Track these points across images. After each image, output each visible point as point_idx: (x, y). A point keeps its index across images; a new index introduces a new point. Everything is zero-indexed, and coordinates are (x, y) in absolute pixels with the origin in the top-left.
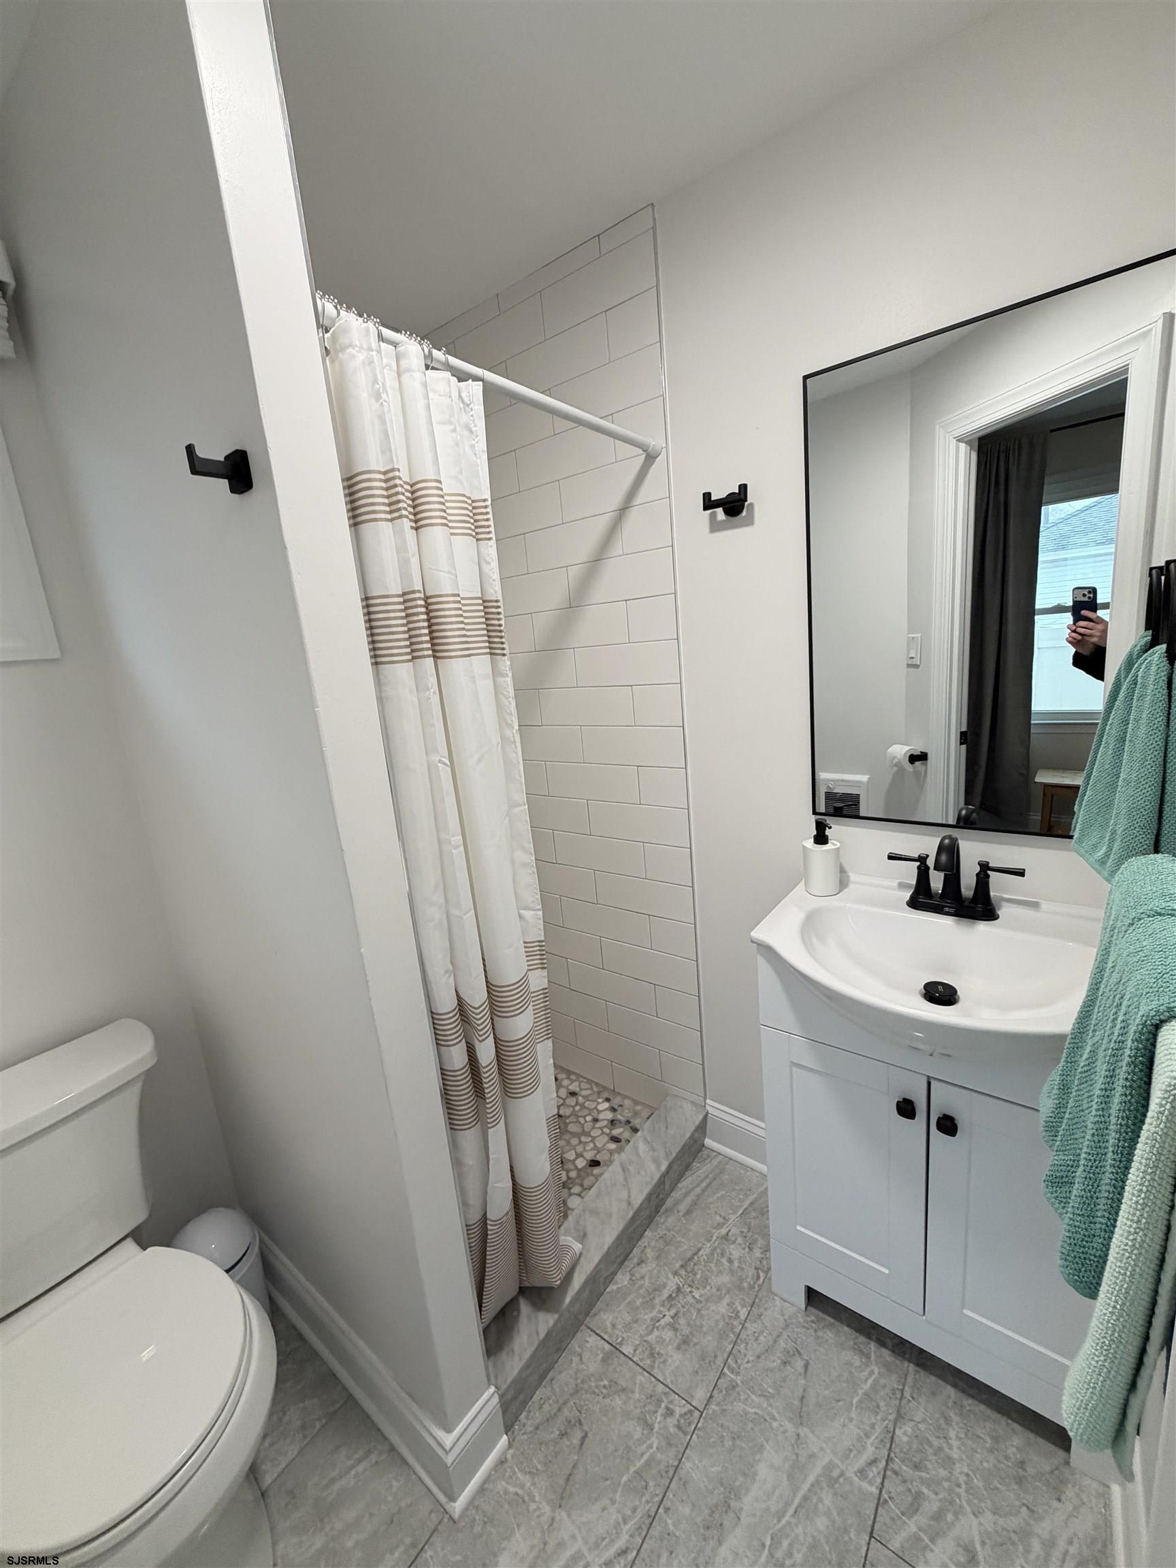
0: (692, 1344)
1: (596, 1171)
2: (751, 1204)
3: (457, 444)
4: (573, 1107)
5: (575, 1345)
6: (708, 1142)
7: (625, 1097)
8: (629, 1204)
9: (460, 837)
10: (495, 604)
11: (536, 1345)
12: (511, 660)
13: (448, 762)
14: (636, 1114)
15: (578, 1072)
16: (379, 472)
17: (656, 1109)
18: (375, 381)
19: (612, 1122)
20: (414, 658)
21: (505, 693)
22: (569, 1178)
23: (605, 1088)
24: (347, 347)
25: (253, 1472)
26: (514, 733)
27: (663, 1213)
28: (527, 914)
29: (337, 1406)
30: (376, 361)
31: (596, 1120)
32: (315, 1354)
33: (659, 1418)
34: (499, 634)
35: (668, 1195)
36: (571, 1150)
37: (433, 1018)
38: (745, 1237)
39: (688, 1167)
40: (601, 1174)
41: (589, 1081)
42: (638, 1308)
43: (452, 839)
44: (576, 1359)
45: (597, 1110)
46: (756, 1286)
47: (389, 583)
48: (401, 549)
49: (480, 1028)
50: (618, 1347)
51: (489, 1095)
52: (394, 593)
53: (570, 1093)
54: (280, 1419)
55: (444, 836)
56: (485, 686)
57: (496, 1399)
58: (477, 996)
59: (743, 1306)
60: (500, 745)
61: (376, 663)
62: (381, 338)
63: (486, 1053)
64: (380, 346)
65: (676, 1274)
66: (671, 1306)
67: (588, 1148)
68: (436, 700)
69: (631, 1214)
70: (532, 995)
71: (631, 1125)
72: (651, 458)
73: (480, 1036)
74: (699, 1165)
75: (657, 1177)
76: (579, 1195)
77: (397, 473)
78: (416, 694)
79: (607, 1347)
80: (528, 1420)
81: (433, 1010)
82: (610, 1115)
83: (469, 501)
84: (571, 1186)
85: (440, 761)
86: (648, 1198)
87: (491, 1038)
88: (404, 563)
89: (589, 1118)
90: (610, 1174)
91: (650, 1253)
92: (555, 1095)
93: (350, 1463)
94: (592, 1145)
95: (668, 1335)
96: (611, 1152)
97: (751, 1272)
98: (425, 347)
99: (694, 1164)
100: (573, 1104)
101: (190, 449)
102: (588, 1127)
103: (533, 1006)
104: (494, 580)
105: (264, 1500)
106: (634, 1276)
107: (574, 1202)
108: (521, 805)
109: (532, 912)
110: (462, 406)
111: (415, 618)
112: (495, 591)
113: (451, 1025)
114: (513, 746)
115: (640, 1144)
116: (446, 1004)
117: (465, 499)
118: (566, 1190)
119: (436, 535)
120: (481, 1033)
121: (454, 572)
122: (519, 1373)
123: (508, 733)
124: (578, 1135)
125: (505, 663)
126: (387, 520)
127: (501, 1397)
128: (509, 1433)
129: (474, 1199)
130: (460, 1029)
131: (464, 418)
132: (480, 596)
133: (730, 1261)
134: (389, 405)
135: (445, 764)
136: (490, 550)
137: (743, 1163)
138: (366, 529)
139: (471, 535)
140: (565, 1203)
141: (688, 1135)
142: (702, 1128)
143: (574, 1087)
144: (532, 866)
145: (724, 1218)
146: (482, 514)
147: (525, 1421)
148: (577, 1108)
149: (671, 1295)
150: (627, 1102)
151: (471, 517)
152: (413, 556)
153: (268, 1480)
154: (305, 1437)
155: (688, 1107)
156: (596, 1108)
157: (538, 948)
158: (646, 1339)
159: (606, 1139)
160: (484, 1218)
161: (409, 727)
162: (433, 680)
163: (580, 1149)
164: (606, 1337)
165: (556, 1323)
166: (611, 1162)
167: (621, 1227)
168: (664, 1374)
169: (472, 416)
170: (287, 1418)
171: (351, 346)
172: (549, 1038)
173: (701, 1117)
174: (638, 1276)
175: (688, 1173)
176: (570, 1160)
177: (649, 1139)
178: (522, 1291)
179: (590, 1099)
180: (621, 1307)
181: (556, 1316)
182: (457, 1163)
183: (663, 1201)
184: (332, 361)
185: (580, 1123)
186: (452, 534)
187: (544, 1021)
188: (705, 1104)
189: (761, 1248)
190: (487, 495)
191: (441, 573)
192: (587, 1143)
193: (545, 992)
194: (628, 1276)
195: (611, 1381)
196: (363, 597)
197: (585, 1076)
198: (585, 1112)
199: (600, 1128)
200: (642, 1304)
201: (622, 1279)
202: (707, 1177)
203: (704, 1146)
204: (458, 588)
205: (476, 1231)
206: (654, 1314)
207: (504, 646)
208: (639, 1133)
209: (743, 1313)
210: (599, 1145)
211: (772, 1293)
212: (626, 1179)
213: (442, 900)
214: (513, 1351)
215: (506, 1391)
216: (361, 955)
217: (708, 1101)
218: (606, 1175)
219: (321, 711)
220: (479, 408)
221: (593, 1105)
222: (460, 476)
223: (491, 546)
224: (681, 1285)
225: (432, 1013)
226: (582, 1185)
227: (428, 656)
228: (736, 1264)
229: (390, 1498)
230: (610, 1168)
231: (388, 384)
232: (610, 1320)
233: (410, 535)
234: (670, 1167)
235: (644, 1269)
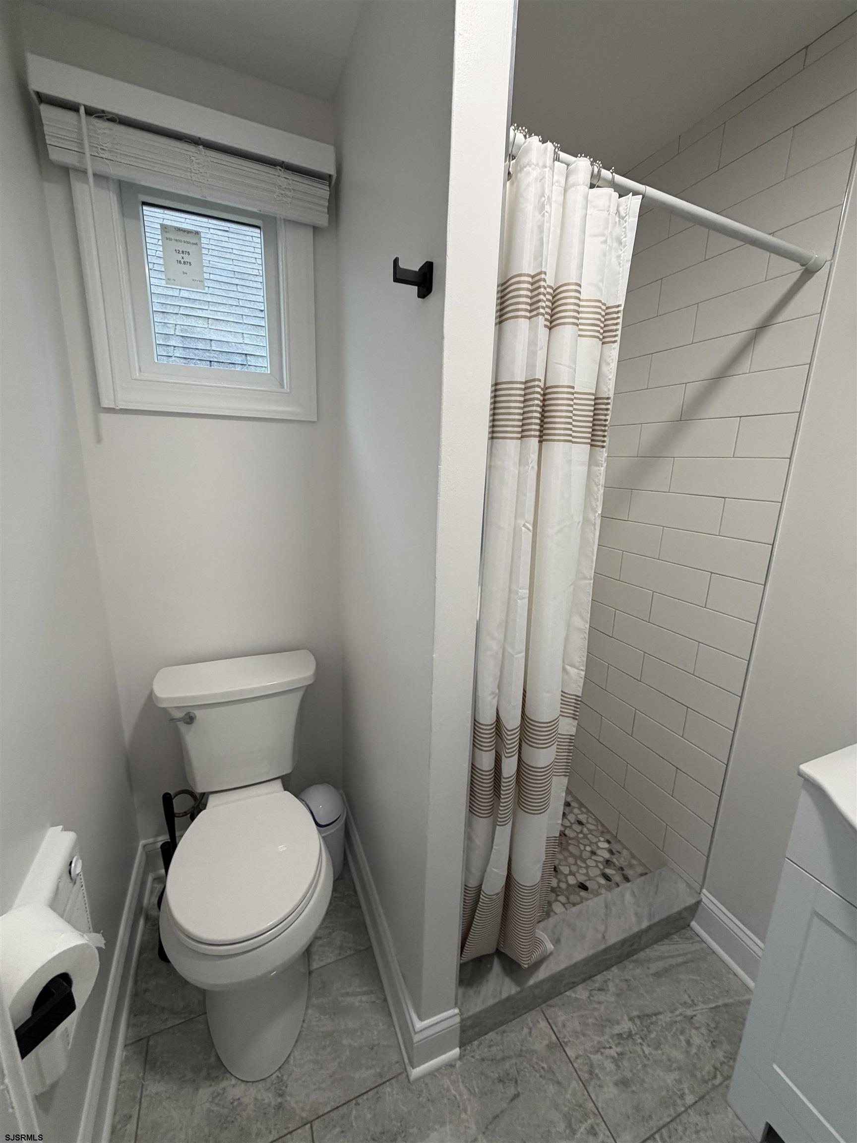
0: (629, 1090)
1: (583, 893)
2: (726, 1005)
3: (604, 255)
4: (578, 833)
5: (529, 1017)
6: (694, 924)
7: (625, 847)
8: (604, 937)
9: (527, 591)
10: (606, 401)
11: (497, 1000)
12: (609, 452)
13: (531, 528)
14: (631, 866)
15: (589, 808)
16: (529, 275)
17: (651, 871)
18: (543, 195)
19: (608, 861)
20: (522, 437)
21: (597, 481)
22: (559, 887)
23: (608, 832)
24: (525, 167)
25: (308, 953)
26: (596, 517)
27: (633, 961)
28: (572, 671)
29: (362, 948)
30: (547, 176)
31: (593, 853)
32: (359, 907)
33: (582, 1130)
34: (603, 428)
35: (642, 949)
36: (566, 866)
37: (475, 724)
38: (710, 1031)
39: (668, 936)
40: (587, 899)
41: (597, 819)
42: (588, 1025)
43: (520, 591)
44: (526, 1030)
45: (597, 845)
46: (710, 1083)
47: (517, 371)
48: (532, 342)
49: (508, 747)
50: (563, 1044)
51: (503, 801)
52: (519, 380)
53: (578, 821)
54: (330, 933)
55: (514, 587)
56: (579, 471)
57: (457, 1019)
58: (512, 721)
59: (692, 1092)
60: (581, 524)
61: (492, 438)
62: (557, 159)
63: (509, 767)
64: (554, 165)
65: (631, 1019)
66: (619, 1043)
67: (580, 871)
68: (533, 475)
69: (603, 947)
70: (559, 736)
71: (624, 872)
72: (809, 271)
73: (507, 753)
74: (679, 940)
75: (636, 929)
76: (564, 905)
77: (543, 276)
78: (518, 467)
79: (554, 1038)
80: (479, 1049)
81: (476, 719)
82: (607, 855)
83: (604, 307)
84: (559, 893)
85: (524, 525)
86: (623, 942)
87: (516, 757)
88: (532, 354)
89: (588, 848)
90: (593, 904)
91: (612, 987)
92: (560, 822)
93: (359, 990)
94: (584, 871)
95: (610, 1066)
96: (600, 886)
97: (708, 1067)
98: (595, 167)
99: (675, 936)
100: (578, 831)
101: (396, 262)
102: (586, 855)
103: (558, 745)
104: (610, 379)
105: (309, 978)
106: (592, 996)
107: (558, 908)
108: (588, 579)
109: (576, 671)
110: (617, 219)
111: (531, 403)
112: (609, 389)
113: (487, 735)
114: (592, 527)
115: (627, 894)
116: (487, 718)
117: (600, 304)
118: (554, 895)
119: (566, 333)
120: (507, 751)
121: (574, 366)
122: (481, 1012)
123: (591, 516)
124: (576, 858)
125: (604, 453)
126: (525, 317)
127: (462, 1020)
128: (463, 1048)
129: (475, 870)
130: (493, 741)
131: (618, 230)
132: (594, 392)
133: (688, 1043)
134: (550, 216)
135: (528, 529)
136: (613, 352)
137: (728, 964)
138: (508, 325)
139: (598, 337)
140: (550, 904)
141: (676, 909)
142: (694, 909)
143: (582, 818)
144: (586, 633)
145: (693, 1001)
146: (613, 319)
147: (475, 1048)
148: (581, 836)
149: (621, 1034)
150: (625, 852)
151: (602, 322)
152: (541, 349)
153: (315, 966)
154: (340, 954)
155: (682, 886)
156: (596, 843)
157: (574, 701)
158: (589, 1055)
159: (599, 872)
160: (479, 888)
161: (506, 492)
162: (535, 457)
163: (574, 868)
164: (555, 1029)
165: (518, 993)
166: (599, 894)
167: (591, 952)
168: (597, 1096)
169: (625, 228)
170: (334, 934)
171: (529, 164)
172: (567, 776)
173: (694, 901)
174: (596, 998)
175: (666, 941)
176: (563, 873)
177: (636, 894)
178: (498, 953)
179: (594, 833)
180: (575, 1014)
181: (518, 989)
182: (469, 837)
183: (635, 952)
184: (512, 184)
185: (580, 848)
186: (580, 336)
187: (565, 761)
188: (701, 891)
189: (725, 1052)
190: (622, 301)
191: (562, 366)
192: (581, 867)
193: (572, 739)
194: (587, 994)
195: (550, 1068)
196: (494, 383)
197: (595, 814)
198: (586, 842)
199: (596, 861)
200: (594, 1024)
201: (581, 993)
202: (684, 954)
203: (689, 925)
204: (574, 383)
205: (472, 894)
206: (602, 1039)
207: (605, 439)
208: (629, 883)
209: (690, 1099)
210: (591, 874)
211: (726, 1101)
212: (606, 915)
213: (502, 637)
214: (479, 992)
215: (469, 1018)
216: (432, 659)
217: (704, 891)
218: (589, 902)
219: (443, 467)
220: (633, 221)
221: (595, 840)
222: (601, 284)
223: (614, 349)
224: (633, 1032)
225: (475, 720)
226: (568, 898)
227: (535, 436)
228: (694, 1050)
229: (376, 1033)
230: (596, 899)
231: (554, 198)
232: (563, 1018)
233: (543, 333)
234: (650, 928)
235: (601, 997)
